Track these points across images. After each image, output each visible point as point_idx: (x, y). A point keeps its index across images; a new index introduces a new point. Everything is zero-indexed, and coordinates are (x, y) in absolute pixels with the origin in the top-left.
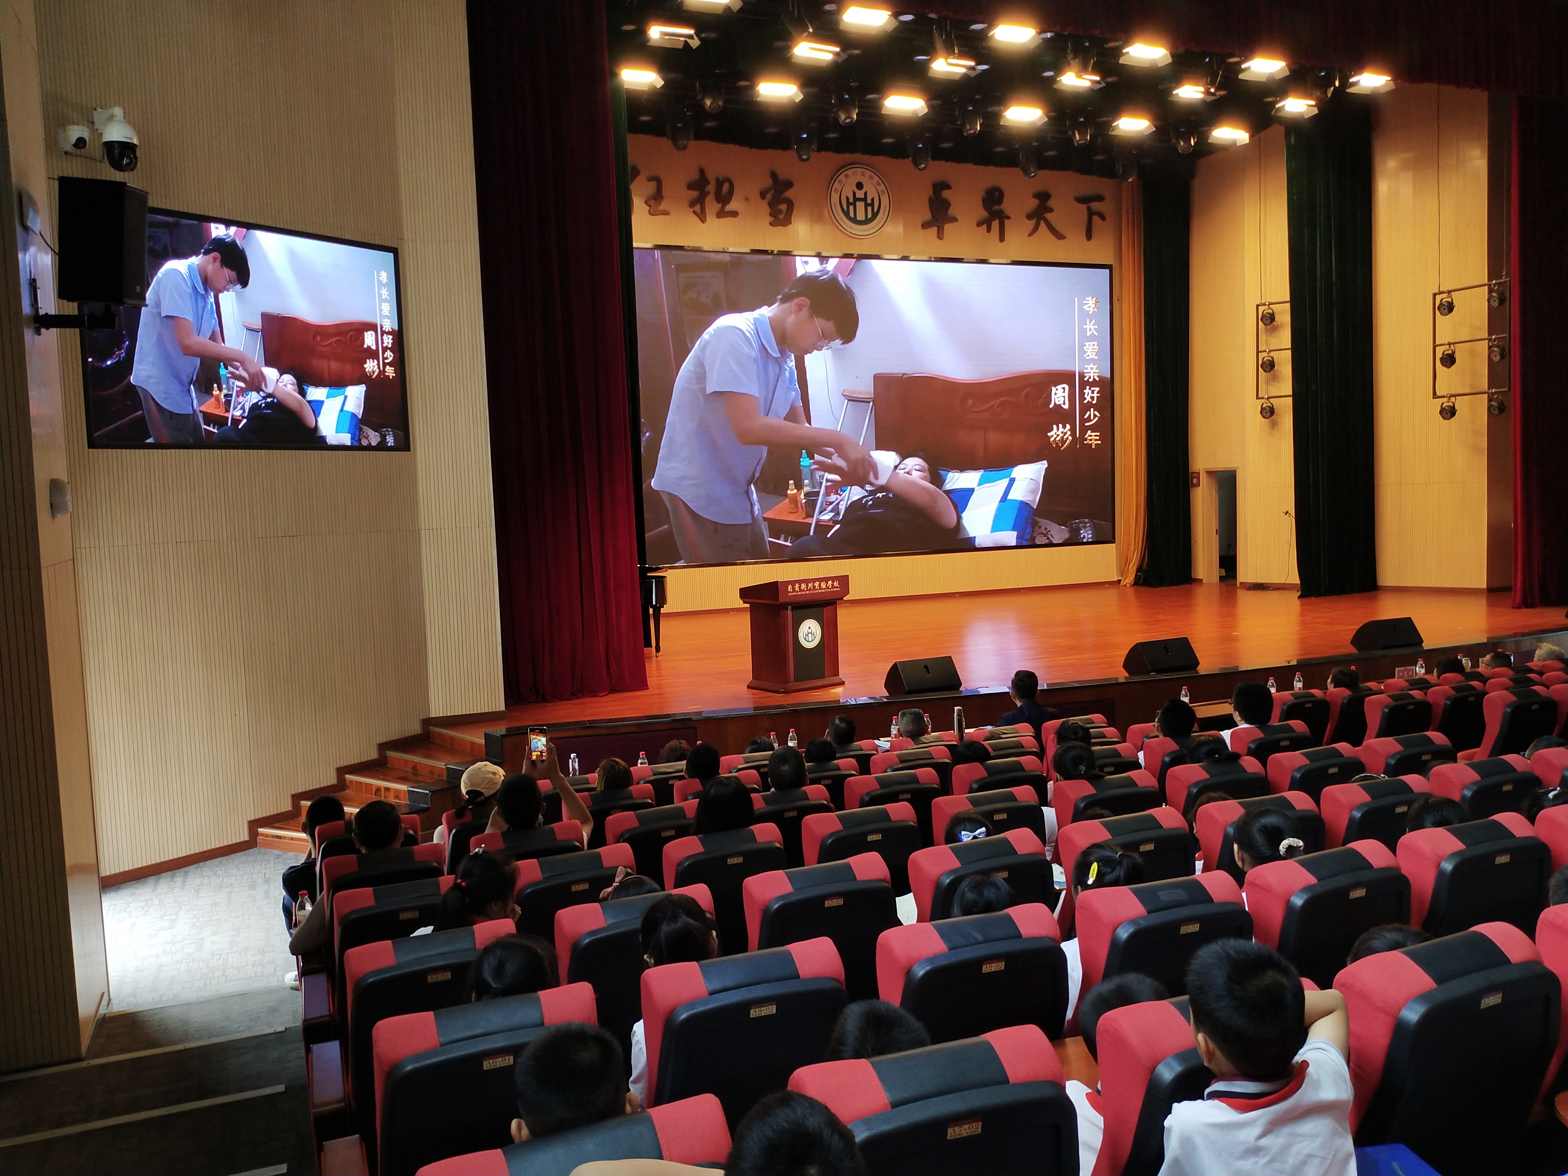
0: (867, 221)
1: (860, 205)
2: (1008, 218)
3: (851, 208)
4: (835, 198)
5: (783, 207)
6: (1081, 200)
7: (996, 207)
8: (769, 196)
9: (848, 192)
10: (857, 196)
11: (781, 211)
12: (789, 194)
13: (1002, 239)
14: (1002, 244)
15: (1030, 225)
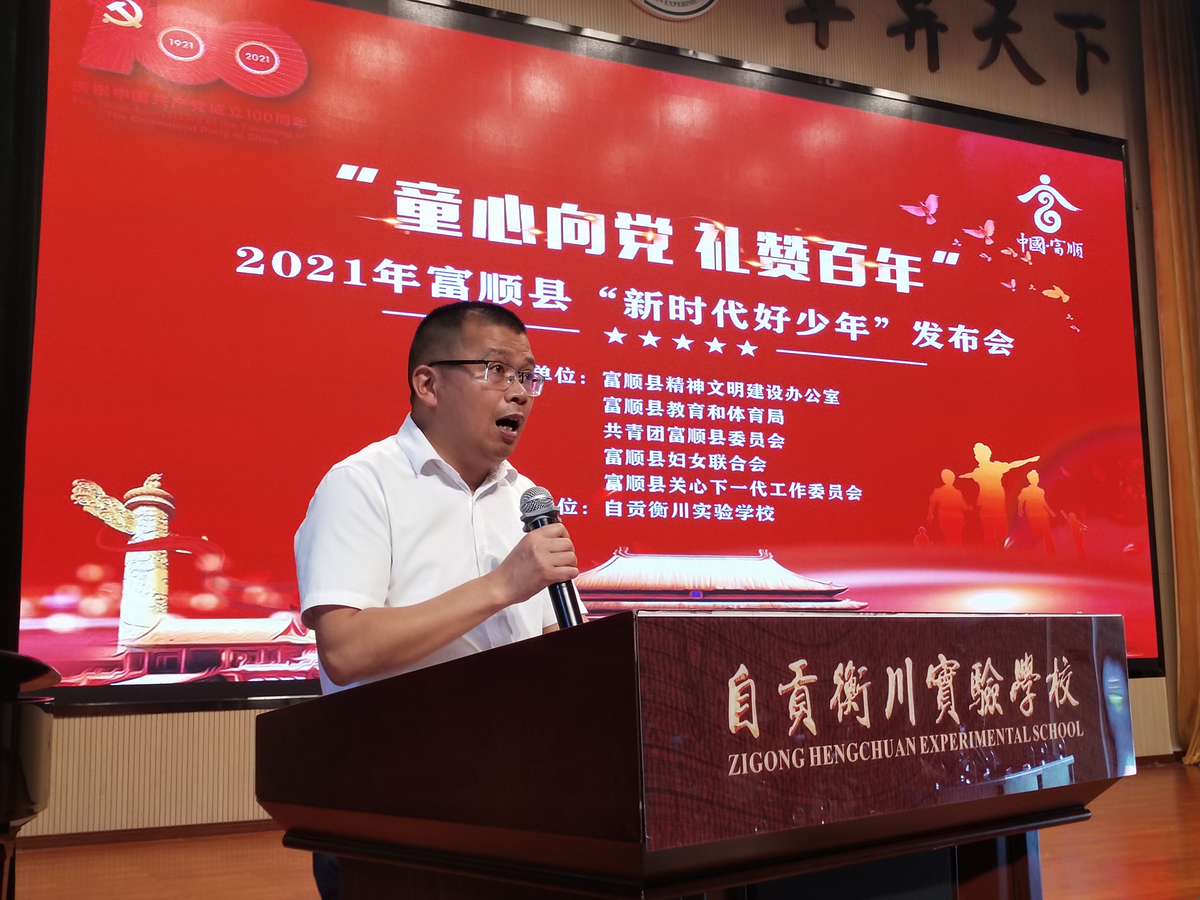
2: (944, 29)
6: (1066, 20)
7: (921, 6)
13: (934, 65)
14: (935, 75)
15: (983, 47)
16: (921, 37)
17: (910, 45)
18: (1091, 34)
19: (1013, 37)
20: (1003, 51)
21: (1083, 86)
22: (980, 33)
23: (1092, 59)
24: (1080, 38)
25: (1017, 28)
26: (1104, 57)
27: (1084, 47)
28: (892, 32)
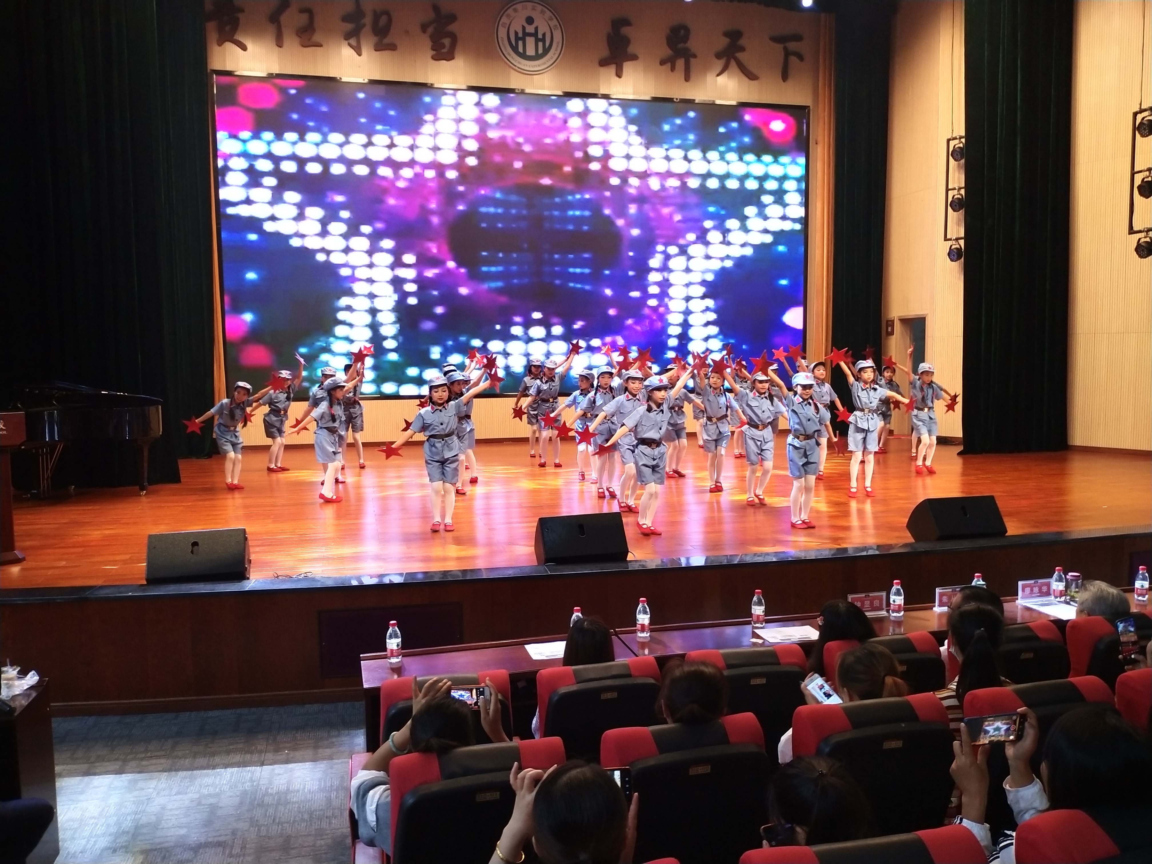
0: (537, 57)
1: (530, 42)
2: (695, 56)
3: (520, 43)
4: (502, 32)
5: (447, 41)
6: (776, 39)
7: (681, 46)
8: (430, 30)
9: (517, 26)
10: (527, 31)
11: (443, 46)
12: (453, 28)
13: (687, 79)
14: (688, 83)
15: (719, 64)
16: (680, 63)
17: (673, 69)
18: (792, 46)
19: (739, 55)
20: (733, 63)
21: (785, 77)
22: (718, 56)
23: (793, 59)
24: (785, 49)
25: (742, 49)
26: (801, 58)
27: (787, 54)
28: (662, 63)
